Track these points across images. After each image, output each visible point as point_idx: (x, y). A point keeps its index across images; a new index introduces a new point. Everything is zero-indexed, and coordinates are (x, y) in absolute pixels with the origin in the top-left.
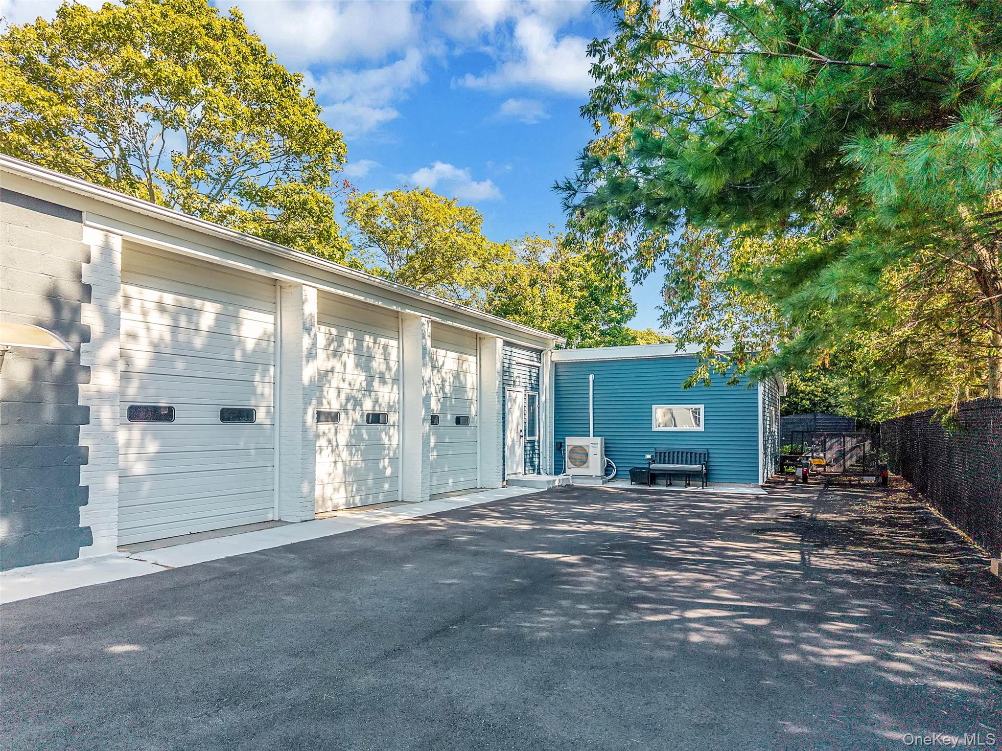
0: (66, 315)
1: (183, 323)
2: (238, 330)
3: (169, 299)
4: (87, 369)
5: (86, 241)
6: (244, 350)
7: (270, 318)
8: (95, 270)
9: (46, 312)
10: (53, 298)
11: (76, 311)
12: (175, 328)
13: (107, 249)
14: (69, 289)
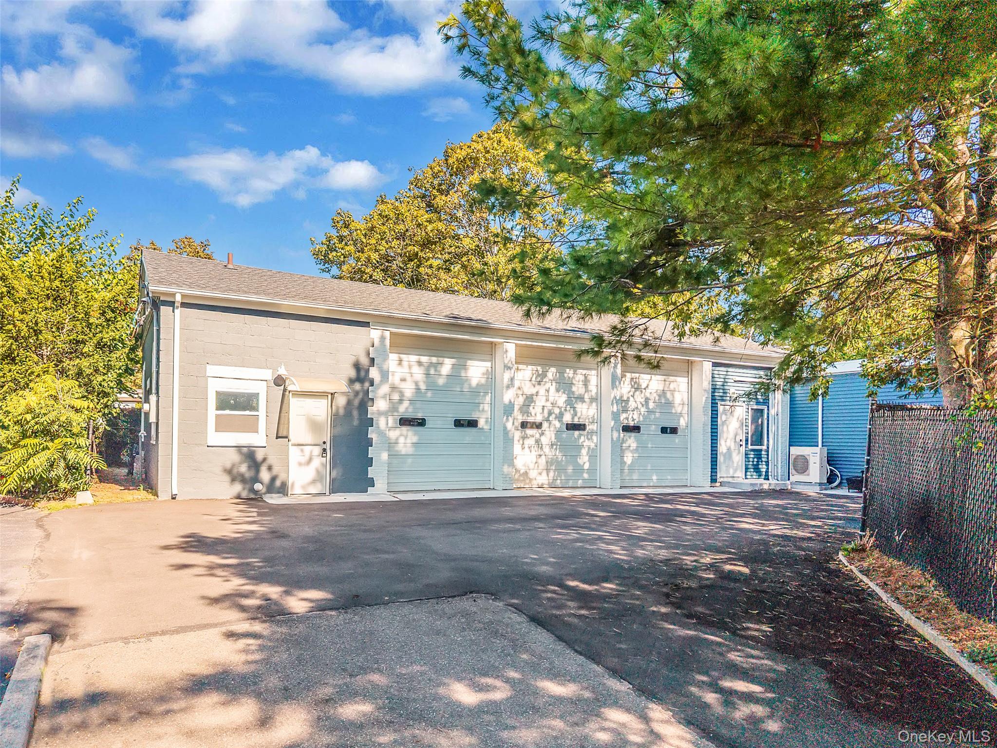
0: (363, 374)
1: (432, 372)
2: (466, 373)
3: (424, 359)
4: (373, 399)
5: (372, 336)
6: (470, 385)
7: (489, 364)
8: (376, 351)
9: (353, 373)
10: (357, 366)
11: (367, 371)
12: (427, 375)
13: (383, 338)
14: (364, 361)
